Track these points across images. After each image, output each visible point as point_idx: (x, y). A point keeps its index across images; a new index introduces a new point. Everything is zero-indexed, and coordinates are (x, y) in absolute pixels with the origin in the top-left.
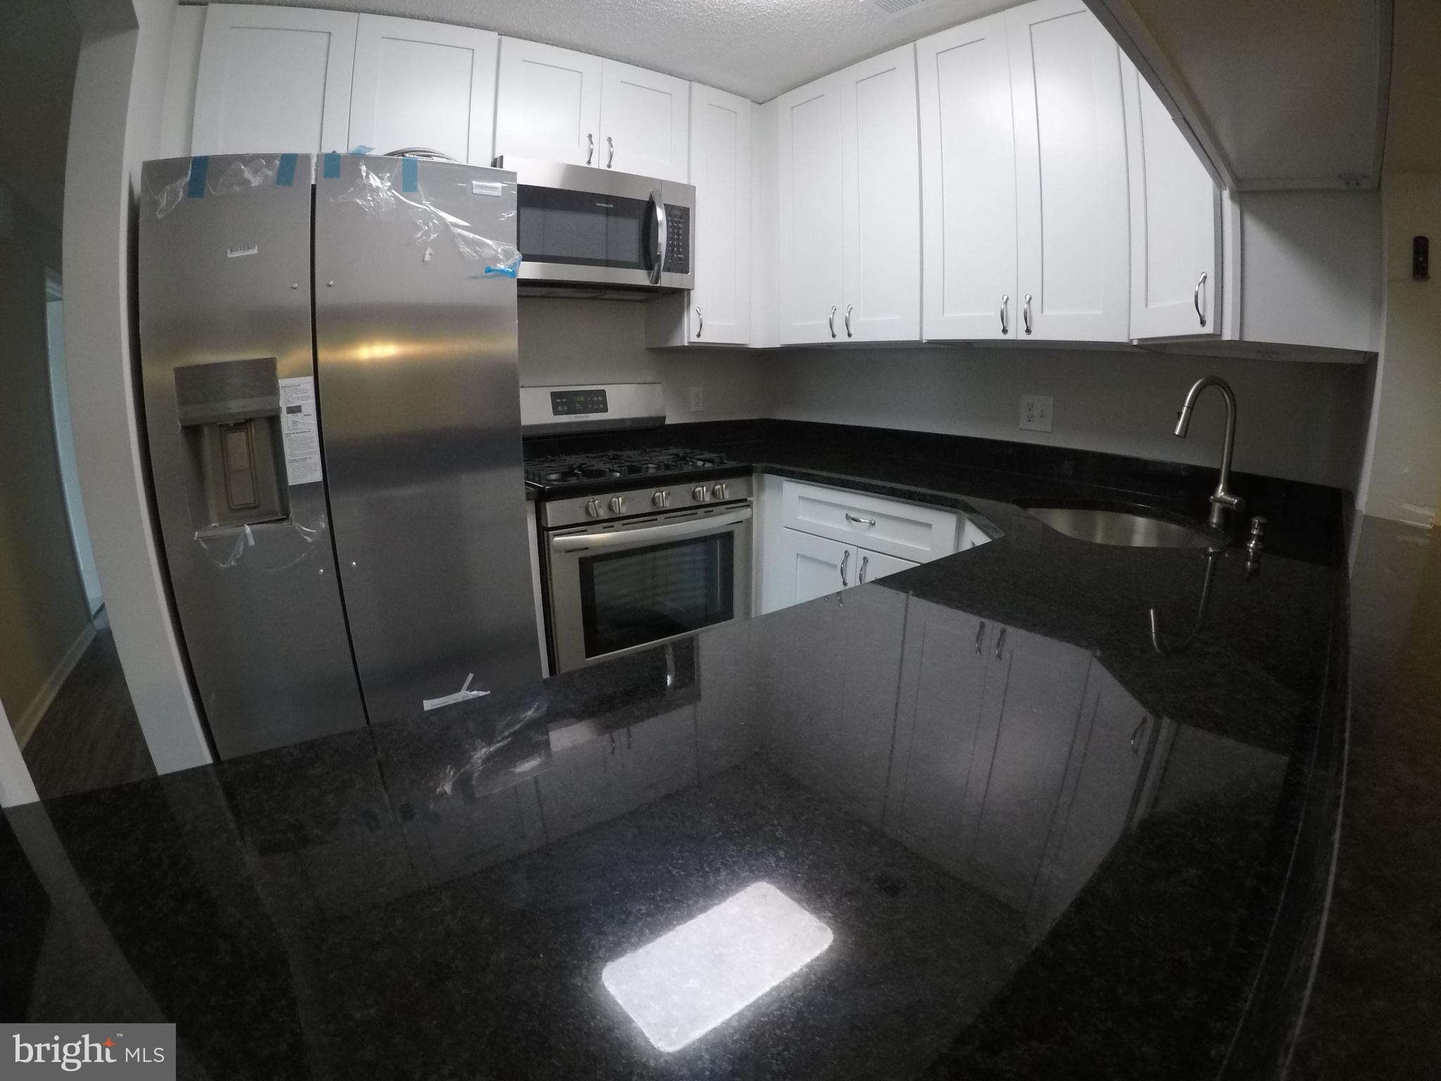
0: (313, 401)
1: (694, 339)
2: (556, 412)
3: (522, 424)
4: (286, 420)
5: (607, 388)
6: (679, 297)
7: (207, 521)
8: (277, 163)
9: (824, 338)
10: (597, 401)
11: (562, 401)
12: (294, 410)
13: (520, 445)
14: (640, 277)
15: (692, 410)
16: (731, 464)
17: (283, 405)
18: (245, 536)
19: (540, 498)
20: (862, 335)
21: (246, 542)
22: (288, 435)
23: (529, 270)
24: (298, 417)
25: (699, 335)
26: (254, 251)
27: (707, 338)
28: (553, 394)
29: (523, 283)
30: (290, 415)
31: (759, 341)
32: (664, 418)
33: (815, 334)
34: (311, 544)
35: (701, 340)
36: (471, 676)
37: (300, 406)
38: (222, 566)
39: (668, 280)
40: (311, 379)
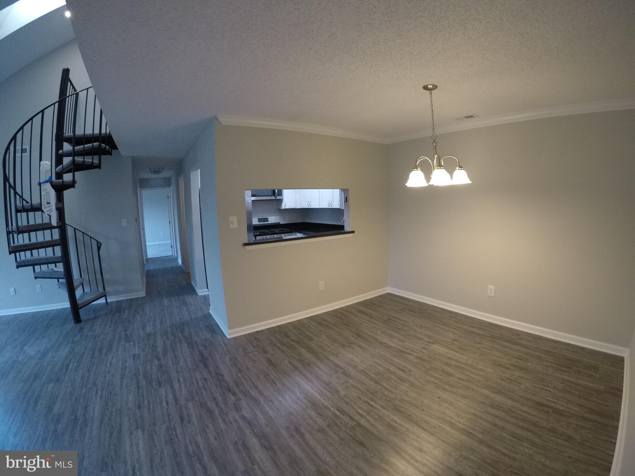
1: (284, 208)
2: (259, 222)
3: (253, 224)
5: (268, 217)
6: (281, 201)
9: (307, 207)
10: (266, 220)
11: (260, 220)
13: (253, 228)
14: (273, 198)
16: (289, 231)
19: (256, 236)
20: (313, 207)
23: (254, 198)
27: (286, 207)
28: (258, 219)
29: (253, 201)
31: (298, 207)
32: (280, 223)
33: (306, 206)
35: (286, 208)
39: (278, 198)
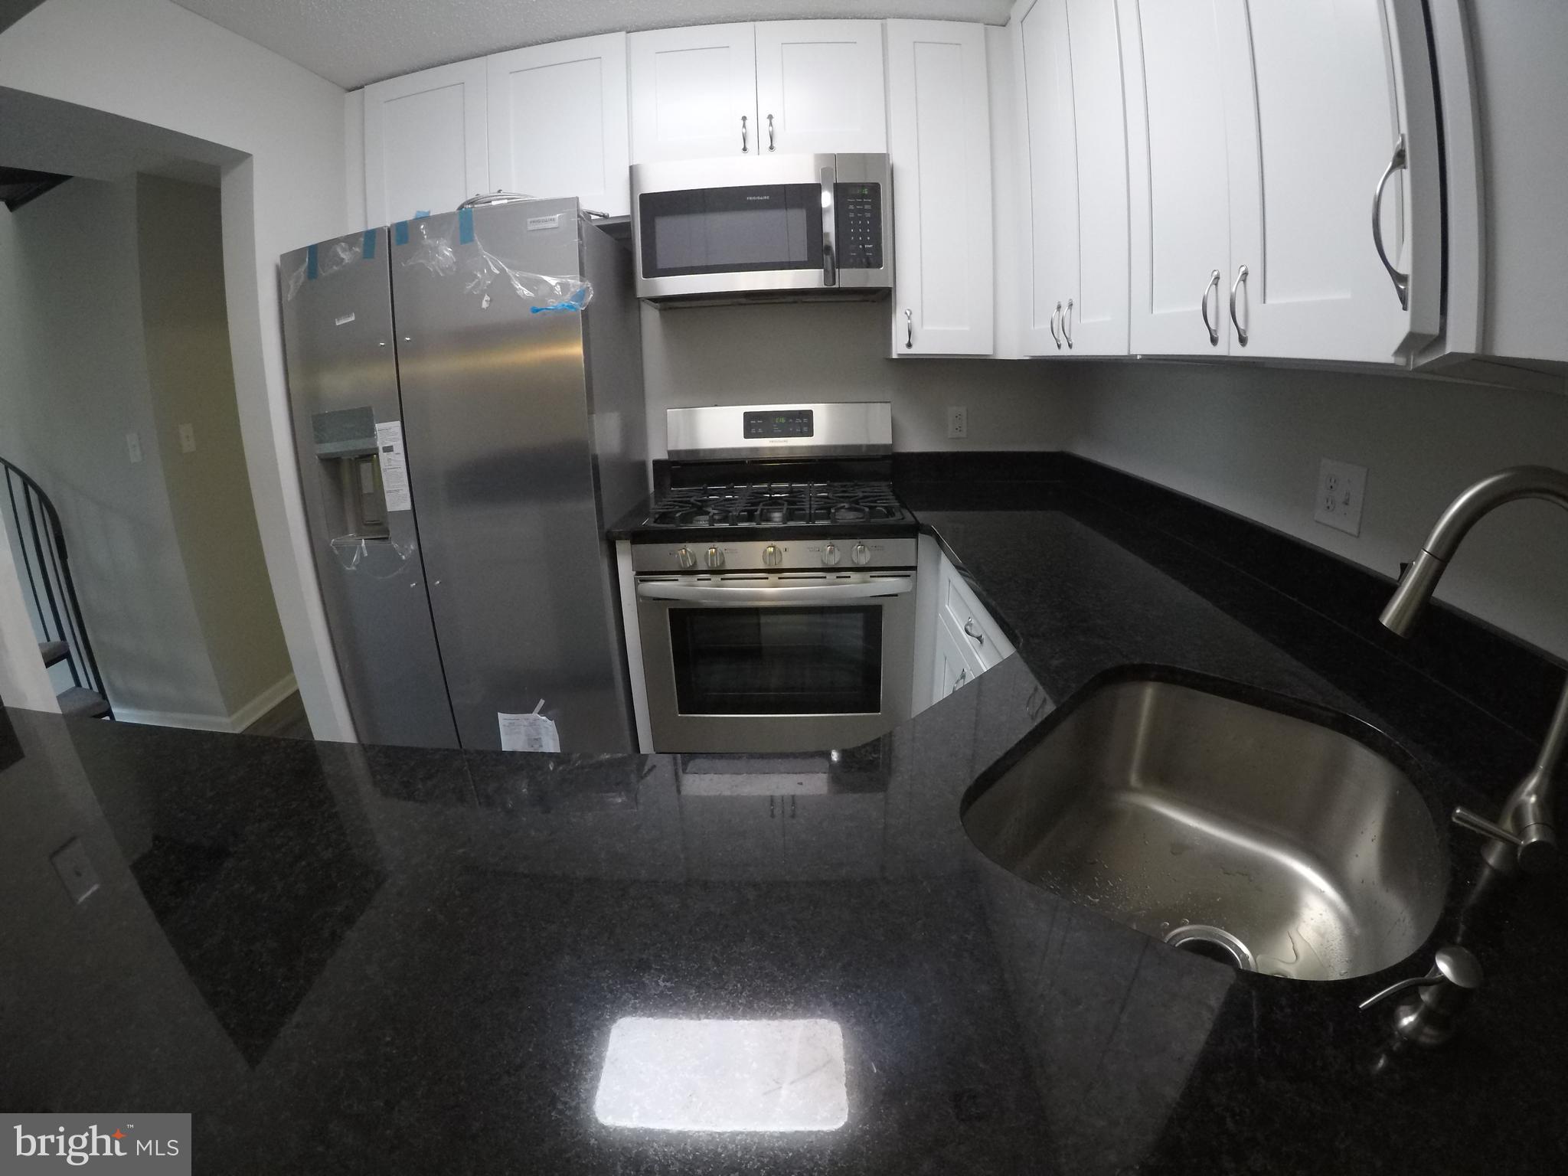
0: (401, 442)
1: (906, 350)
2: (748, 434)
4: (383, 457)
5: (812, 408)
7: (345, 531)
8: (362, 239)
10: (801, 423)
11: (756, 423)
12: (388, 449)
14: (813, 279)
15: (949, 437)
17: (380, 446)
18: (361, 548)
21: (362, 554)
22: (385, 470)
24: (391, 455)
25: (909, 345)
26: (352, 318)
27: (921, 348)
28: (745, 415)
30: (385, 454)
34: (405, 561)
35: (913, 351)
36: (542, 702)
37: (392, 446)
38: (347, 568)
39: (852, 278)
40: (398, 423)
